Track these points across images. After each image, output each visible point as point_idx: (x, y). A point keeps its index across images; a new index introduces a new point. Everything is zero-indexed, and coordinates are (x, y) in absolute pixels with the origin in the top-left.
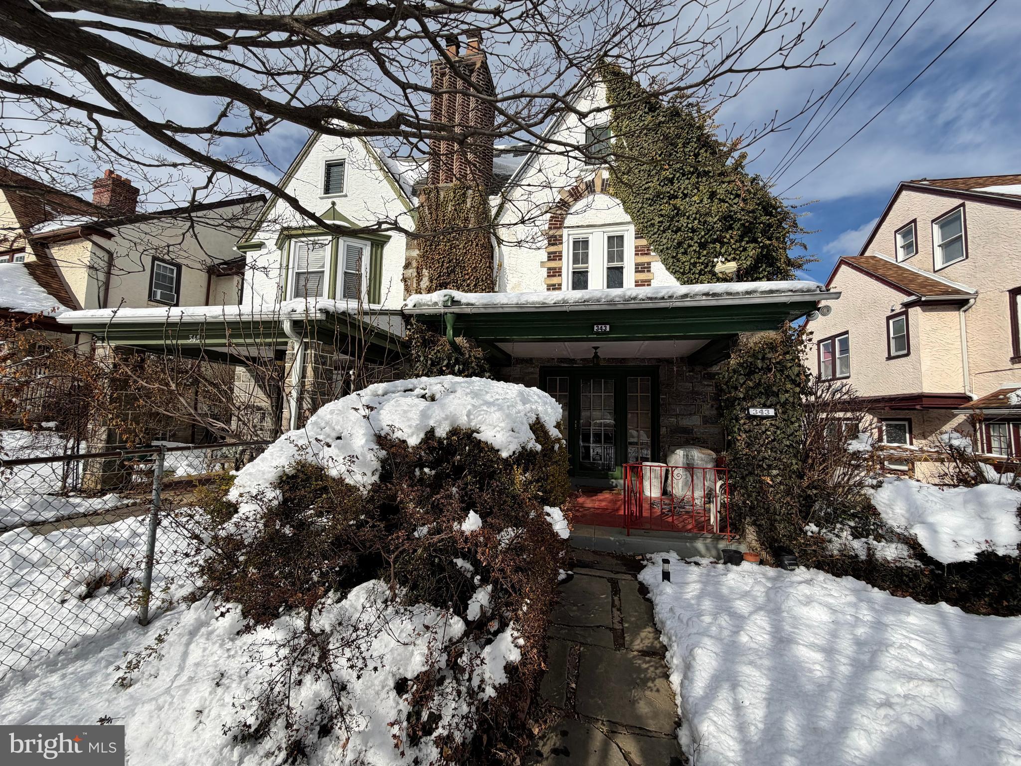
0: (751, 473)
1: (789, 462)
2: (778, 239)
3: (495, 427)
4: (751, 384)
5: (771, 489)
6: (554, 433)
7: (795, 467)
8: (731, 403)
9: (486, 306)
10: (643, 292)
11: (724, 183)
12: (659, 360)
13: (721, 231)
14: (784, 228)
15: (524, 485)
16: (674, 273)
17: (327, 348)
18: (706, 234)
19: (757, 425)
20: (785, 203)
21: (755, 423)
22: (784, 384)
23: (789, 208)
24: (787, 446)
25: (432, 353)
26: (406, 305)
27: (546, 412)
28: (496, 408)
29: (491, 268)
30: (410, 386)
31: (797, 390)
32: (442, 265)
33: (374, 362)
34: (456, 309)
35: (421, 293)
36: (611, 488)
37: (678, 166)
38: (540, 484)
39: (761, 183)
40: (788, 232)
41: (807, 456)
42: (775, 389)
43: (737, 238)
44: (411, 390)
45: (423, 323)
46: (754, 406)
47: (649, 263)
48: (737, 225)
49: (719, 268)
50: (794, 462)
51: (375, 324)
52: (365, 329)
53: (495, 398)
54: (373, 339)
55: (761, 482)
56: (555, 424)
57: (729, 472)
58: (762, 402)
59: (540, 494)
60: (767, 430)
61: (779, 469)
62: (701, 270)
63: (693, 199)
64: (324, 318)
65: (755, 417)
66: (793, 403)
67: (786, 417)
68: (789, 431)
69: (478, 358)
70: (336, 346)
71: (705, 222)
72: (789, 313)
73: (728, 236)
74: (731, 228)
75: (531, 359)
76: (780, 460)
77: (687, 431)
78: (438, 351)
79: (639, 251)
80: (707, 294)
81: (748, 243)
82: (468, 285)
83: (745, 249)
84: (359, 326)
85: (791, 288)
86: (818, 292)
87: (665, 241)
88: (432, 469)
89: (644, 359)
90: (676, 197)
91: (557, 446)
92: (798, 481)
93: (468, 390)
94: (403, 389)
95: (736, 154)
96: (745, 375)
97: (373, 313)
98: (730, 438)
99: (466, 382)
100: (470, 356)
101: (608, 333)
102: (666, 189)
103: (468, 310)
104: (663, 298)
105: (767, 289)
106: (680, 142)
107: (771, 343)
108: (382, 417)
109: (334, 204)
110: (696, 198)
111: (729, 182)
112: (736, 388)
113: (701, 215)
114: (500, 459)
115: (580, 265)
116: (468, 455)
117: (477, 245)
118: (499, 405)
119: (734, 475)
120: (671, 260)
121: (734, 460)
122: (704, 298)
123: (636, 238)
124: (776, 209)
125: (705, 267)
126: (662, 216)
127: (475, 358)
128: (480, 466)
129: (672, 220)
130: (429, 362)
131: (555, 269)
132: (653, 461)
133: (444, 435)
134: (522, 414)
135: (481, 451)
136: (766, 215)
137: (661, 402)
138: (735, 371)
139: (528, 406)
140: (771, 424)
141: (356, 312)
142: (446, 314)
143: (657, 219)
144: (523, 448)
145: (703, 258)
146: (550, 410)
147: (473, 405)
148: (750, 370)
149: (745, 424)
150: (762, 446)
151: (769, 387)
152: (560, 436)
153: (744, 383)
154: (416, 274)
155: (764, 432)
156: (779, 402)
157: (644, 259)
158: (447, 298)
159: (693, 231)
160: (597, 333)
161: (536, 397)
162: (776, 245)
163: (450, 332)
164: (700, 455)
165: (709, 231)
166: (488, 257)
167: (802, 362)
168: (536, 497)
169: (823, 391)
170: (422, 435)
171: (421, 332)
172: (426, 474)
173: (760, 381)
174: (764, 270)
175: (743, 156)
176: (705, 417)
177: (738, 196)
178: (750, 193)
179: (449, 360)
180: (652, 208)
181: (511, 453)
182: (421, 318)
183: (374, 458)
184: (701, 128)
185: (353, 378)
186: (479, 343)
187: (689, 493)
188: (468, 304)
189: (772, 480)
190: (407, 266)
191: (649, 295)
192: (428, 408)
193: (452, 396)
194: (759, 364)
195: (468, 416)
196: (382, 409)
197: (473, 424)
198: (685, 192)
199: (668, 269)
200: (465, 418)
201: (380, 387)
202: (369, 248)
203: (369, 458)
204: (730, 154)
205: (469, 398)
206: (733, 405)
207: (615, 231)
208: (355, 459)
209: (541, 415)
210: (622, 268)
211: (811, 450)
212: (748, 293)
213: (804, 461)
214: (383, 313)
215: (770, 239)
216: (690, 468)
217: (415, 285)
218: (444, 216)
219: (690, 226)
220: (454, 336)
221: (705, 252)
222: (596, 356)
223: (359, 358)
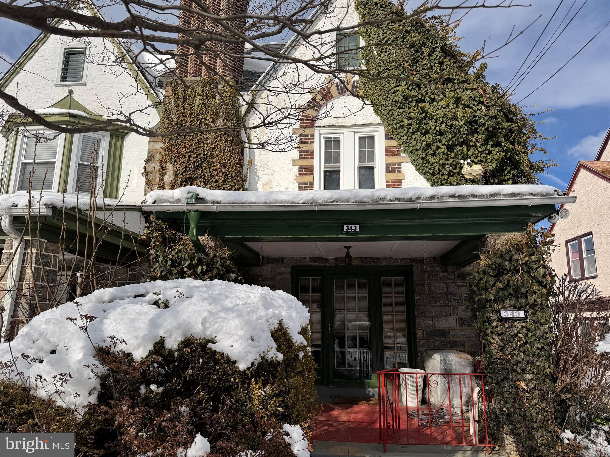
0: (506, 378)
1: (542, 365)
2: (519, 143)
3: (233, 335)
4: (500, 285)
5: (527, 395)
6: (298, 339)
7: (548, 371)
8: (483, 305)
9: (232, 204)
10: (393, 193)
11: (467, 90)
12: (412, 260)
13: (467, 134)
14: (525, 134)
15: (263, 401)
16: (424, 173)
17: (52, 246)
18: (453, 137)
19: (509, 327)
20: (524, 111)
21: (507, 326)
22: (532, 285)
23: (528, 116)
24: (538, 349)
25: (173, 253)
26: (145, 201)
27: (290, 317)
28: (235, 314)
29: (241, 164)
30: (142, 291)
31: (545, 291)
32: (189, 160)
33: (107, 262)
34: (200, 207)
35: (164, 188)
36: (367, 398)
37: (425, 72)
38: (280, 399)
39: (501, 92)
40: (529, 138)
41: (559, 359)
42: (523, 290)
43: (482, 141)
44: (143, 296)
45: (164, 220)
46: (505, 308)
47: (399, 164)
48: (481, 130)
49: (466, 170)
50: (547, 365)
51: (109, 220)
52: (97, 226)
53: (235, 303)
54: (105, 237)
55: (516, 387)
56: (300, 330)
57: (485, 377)
58: (512, 303)
59: (281, 410)
60: (518, 332)
61: (533, 373)
62: (450, 171)
63: (440, 103)
64: (49, 213)
65: (507, 319)
66: (541, 303)
67: (535, 318)
68: (539, 334)
69: (224, 258)
70: (62, 244)
71: (452, 125)
72: (531, 216)
73: (474, 140)
74: (476, 132)
75: (282, 259)
76: (533, 363)
77: (443, 333)
78: (180, 251)
79: (389, 152)
80: (453, 196)
81: (492, 146)
82: (216, 181)
83: (490, 153)
84: (91, 222)
85: (532, 192)
86: (556, 196)
87: (414, 143)
88: (159, 384)
89: (397, 259)
90: (424, 101)
91: (301, 355)
92: (552, 385)
93: (206, 295)
94: (133, 294)
95: (477, 64)
96: (494, 277)
97: (108, 208)
98: (484, 341)
99: (206, 286)
100: (215, 256)
101: (357, 233)
102: (414, 93)
103: (213, 208)
104: (411, 199)
105: (510, 192)
106: (426, 51)
107: (517, 245)
108: (105, 326)
109: (71, 92)
110: (442, 103)
111: (472, 90)
112: (486, 290)
113: (448, 119)
114: (237, 372)
115: (332, 164)
116: (202, 368)
117: (226, 141)
118: (238, 311)
119: (490, 380)
120: (421, 161)
121: (488, 365)
122: (451, 199)
123: (386, 139)
124: (516, 116)
125: (454, 169)
126: (411, 118)
127: (221, 258)
128: (215, 380)
129: (420, 122)
130: (169, 263)
131: (306, 167)
132: (411, 367)
133: (175, 347)
134: (263, 320)
135: (216, 364)
136: (507, 121)
137: (417, 304)
138: (484, 272)
139: (270, 311)
140: (522, 326)
141: (88, 207)
142: (190, 211)
143: (406, 122)
144: (263, 358)
145: (452, 160)
146: (294, 315)
147: (210, 312)
148: (499, 272)
149: (497, 326)
150: (515, 349)
151: (517, 290)
152: (305, 343)
153: (494, 284)
154: (159, 168)
155: (516, 335)
156: (528, 304)
157: (394, 160)
158: (190, 195)
159: (441, 134)
160: (347, 233)
161: (280, 301)
162: (519, 149)
163: (193, 230)
164: (458, 359)
165: (456, 134)
166: (238, 154)
167: (547, 263)
168: (276, 414)
169: (570, 291)
170: (150, 347)
171: (161, 229)
172: (152, 391)
173: (509, 283)
174: (509, 173)
175: (483, 67)
176: (461, 319)
177: (480, 102)
178: (492, 100)
179: (192, 261)
180: (401, 111)
181: (249, 365)
182: (163, 216)
183: (92, 375)
184: (443, 39)
185: (80, 280)
186: (226, 242)
187: (447, 402)
188: (213, 202)
189: (527, 385)
190: (149, 159)
191: (397, 196)
192: (159, 316)
193: (188, 302)
194: (507, 265)
195: (203, 323)
196: (106, 318)
197: (208, 333)
198: (432, 96)
199: (418, 170)
200: (200, 326)
201: (106, 293)
202: (108, 139)
203: (86, 375)
204: (471, 64)
205: (205, 304)
206: (485, 307)
207: (366, 132)
208: (68, 378)
209: (284, 321)
210: (373, 168)
211: (562, 352)
212: (492, 195)
213: (557, 364)
214: (119, 208)
215: (512, 143)
216: (447, 374)
217: (157, 180)
218: (191, 110)
219: (438, 129)
220: (198, 234)
221: (453, 154)
222: (348, 256)
223: (89, 257)
